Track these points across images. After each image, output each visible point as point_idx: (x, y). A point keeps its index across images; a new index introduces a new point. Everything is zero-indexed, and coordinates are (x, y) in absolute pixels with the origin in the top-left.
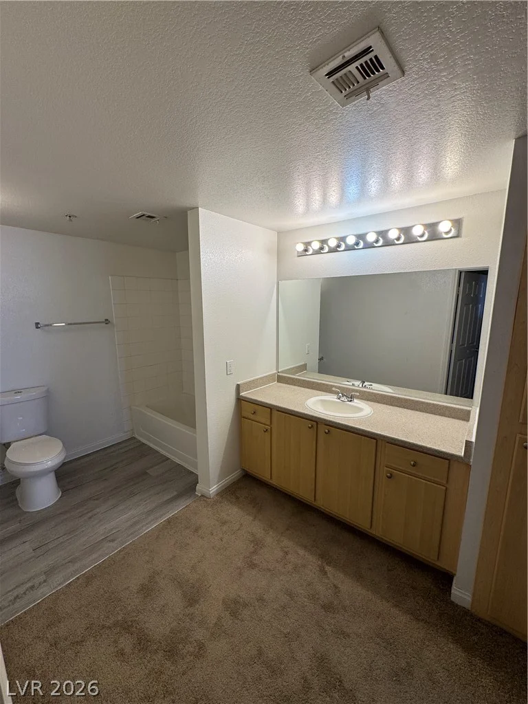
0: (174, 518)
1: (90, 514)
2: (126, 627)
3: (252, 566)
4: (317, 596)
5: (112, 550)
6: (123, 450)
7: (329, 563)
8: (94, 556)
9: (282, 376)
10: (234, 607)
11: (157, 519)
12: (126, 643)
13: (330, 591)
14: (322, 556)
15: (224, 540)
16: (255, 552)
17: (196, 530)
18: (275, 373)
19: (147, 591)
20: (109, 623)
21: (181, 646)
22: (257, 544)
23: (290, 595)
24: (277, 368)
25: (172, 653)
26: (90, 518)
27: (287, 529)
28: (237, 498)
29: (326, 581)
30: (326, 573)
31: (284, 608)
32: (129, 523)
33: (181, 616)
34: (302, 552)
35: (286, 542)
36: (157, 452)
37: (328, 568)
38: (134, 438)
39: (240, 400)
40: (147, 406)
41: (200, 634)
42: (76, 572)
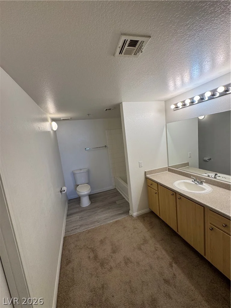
0: (119, 221)
1: (95, 212)
2: (93, 250)
3: (140, 249)
4: (163, 274)
5: (97, 225)
6: (111, 193)
7: (176, 263)
8: (92, 225)
9: (170, 169)
10: (127, 261)
11: (113, 219)
12: (92, 255)
13: (171, 275)
14: (174, 258)
15: (133, 235)
16: (143, 244)
17: (124, 228)
18: (167, 167)
19: (102, 242)
20: (89, 247)
21: (105, 264)
22: (145, 241)
23: (151, 268)
24: (168, 165)
25: (102, 265)
26: (95, 213)
27: (161, 240)
28: (144, 220)
29: (171, 270)
30: (172, 266)
31: (146, 271)
32: (104, 218)
33: (108, 255)
34: (164, 252)
35: (158, 246)
36: (121, 195)
37: (174, 265)
38: (116, 189)
39: (146, 178)
40: (120, 177)
41: (112, 264)
42: (86, 228)
